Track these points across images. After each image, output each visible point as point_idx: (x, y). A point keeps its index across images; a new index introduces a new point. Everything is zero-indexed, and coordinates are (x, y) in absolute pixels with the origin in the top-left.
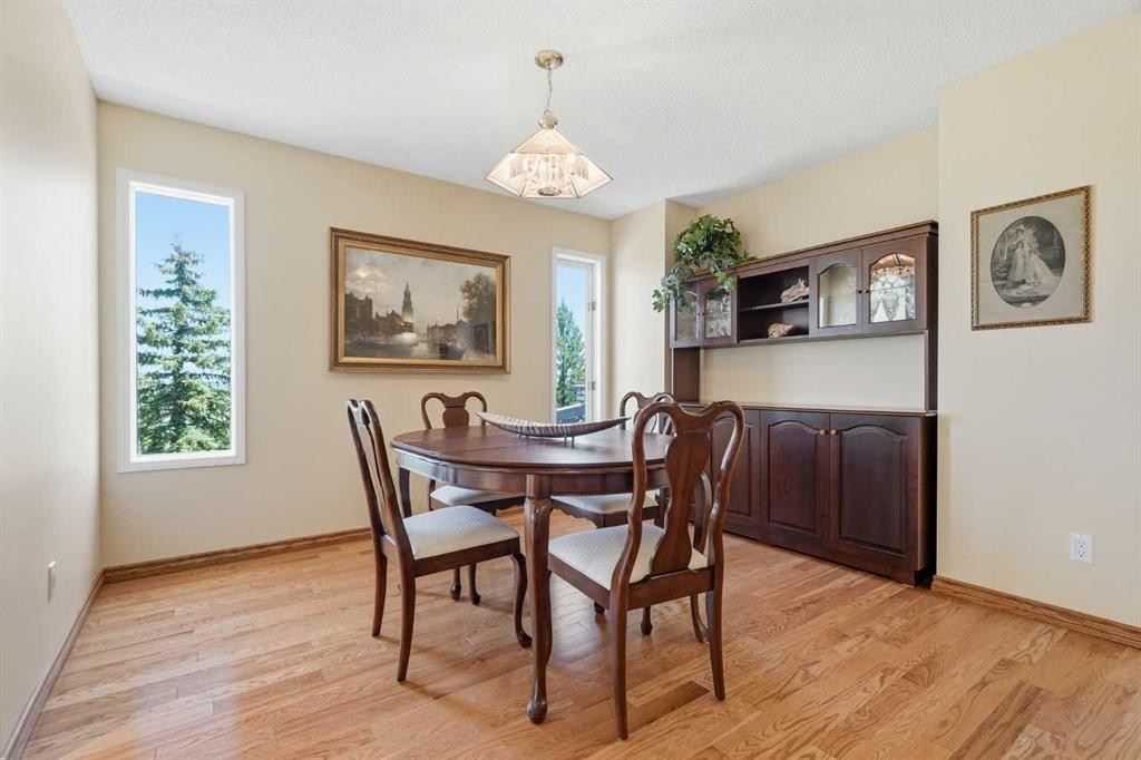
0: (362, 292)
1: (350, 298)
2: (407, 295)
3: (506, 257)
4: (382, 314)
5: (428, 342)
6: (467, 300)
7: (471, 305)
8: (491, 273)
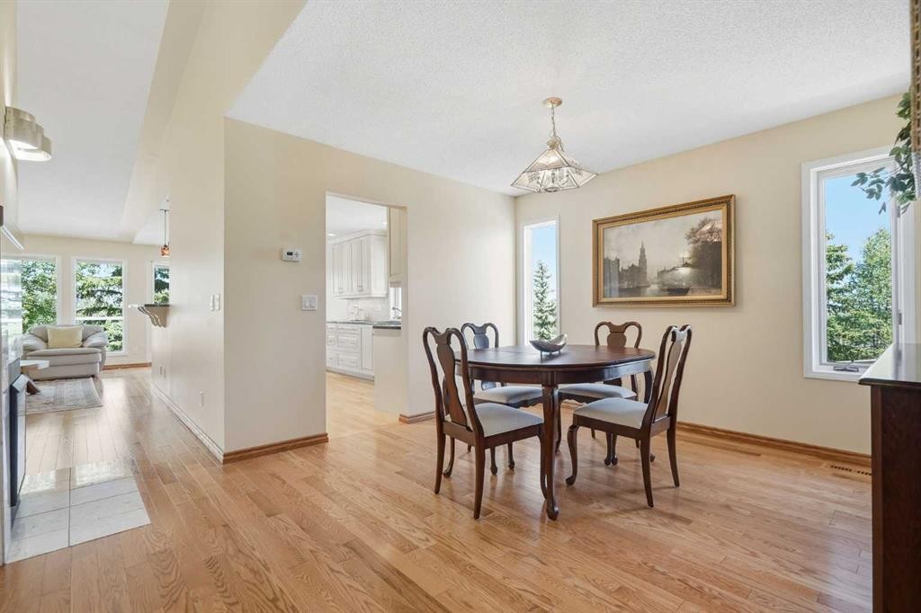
0: (612, 256)
1: (607, 261)
2: (643, 251)
3: (731, 196)
4: (626, 267)
5: (658, 283)
6: (691, 245)
7: (695, 248)
8: (717, 216)
